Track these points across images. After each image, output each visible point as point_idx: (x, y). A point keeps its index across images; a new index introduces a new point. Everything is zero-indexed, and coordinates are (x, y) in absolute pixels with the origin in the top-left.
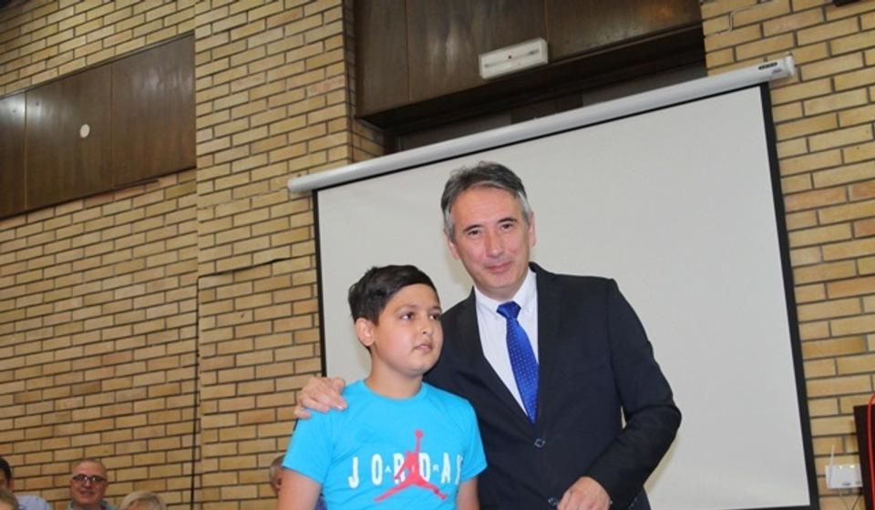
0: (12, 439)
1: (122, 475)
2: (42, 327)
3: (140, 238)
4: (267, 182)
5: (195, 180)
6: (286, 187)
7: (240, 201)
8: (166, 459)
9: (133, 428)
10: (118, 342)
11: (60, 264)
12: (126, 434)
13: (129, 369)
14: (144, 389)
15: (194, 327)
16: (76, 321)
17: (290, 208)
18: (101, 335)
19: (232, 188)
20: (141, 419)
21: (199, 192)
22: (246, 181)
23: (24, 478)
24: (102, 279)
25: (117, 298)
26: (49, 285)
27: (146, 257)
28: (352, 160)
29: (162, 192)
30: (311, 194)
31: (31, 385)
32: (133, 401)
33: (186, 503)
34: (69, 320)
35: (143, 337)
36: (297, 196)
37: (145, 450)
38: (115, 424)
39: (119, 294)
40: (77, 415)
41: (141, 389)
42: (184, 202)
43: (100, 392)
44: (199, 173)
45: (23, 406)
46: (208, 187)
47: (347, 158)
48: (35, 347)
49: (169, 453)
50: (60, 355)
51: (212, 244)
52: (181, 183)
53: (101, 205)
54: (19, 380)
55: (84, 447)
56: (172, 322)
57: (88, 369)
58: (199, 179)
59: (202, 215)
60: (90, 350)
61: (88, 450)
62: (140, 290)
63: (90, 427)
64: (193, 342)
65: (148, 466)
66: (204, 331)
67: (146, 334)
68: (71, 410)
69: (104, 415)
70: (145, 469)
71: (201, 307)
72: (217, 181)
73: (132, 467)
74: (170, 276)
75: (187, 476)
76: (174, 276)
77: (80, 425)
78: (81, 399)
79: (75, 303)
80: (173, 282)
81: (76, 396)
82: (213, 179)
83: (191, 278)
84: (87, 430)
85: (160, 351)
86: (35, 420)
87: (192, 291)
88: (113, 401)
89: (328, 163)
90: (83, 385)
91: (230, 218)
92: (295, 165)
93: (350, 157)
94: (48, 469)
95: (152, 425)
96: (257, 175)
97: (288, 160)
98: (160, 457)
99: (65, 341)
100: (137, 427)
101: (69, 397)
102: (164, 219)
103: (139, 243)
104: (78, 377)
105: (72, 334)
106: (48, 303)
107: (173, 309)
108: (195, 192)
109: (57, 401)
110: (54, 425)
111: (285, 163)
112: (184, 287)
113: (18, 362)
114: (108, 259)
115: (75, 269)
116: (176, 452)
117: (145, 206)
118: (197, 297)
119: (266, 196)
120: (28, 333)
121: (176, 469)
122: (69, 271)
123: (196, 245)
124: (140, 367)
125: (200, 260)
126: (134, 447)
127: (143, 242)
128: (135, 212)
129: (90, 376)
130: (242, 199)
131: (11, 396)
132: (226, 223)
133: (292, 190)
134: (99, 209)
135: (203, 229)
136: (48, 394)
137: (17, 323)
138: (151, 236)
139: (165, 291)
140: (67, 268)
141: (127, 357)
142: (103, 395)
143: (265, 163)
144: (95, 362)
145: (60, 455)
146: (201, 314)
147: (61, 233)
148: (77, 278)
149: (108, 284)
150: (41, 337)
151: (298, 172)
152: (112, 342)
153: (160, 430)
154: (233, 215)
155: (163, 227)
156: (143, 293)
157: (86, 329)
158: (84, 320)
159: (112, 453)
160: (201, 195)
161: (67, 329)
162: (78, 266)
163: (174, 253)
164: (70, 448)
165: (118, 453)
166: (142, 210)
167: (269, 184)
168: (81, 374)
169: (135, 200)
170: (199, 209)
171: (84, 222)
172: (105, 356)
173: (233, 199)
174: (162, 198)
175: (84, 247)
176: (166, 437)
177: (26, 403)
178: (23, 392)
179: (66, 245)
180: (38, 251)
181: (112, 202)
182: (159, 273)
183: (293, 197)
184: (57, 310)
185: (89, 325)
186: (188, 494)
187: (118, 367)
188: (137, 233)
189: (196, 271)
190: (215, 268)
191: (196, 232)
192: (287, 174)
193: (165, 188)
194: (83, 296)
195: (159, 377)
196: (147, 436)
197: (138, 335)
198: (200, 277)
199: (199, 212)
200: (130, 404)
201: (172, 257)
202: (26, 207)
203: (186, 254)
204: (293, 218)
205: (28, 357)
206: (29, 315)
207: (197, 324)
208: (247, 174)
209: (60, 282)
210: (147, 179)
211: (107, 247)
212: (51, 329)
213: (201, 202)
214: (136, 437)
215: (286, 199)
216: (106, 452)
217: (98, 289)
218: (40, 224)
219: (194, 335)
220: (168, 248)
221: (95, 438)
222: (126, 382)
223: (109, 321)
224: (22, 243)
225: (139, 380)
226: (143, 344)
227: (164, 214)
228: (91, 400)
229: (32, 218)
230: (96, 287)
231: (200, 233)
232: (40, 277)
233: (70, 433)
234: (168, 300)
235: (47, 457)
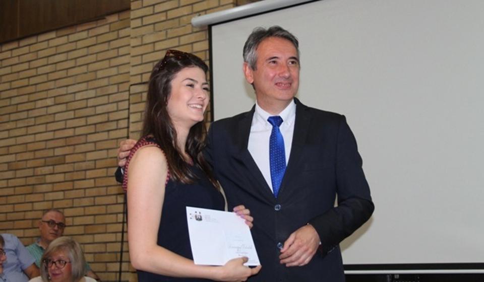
0: (6, 194)
1: (78, 221)
2: (27, 118)
3: (92, 58)
4: (178, 19)
5: (129, 18)
6: (191, 23)
7: (160, 33)
8: (106, 210)
9: (85, 189)
10: (77, 129)
11: (39, 75)
12: (81, 193)
13: (83, 148)
14: (93, 162)
15: (127, 120)
16: (50, 114)
17: (193, 38)
18: (66, 124)
19: (154, 24)
20: (91, 183)
21: (132, 27)
22: (163, 18)
23: (13, 221)
24: (67, 86)
25: (77, 99)
26: (32, 89)
27: (96, 71)
28: (236, 4)
29: (108, 26)
30: (207, 28)
31: (19, 157)
32: (86, 170)
33: (119, 242)
34: (45, 113)
35: (93, 126)
36: (198, 30)
37: (93, 204)
38: (73, 186)
39: (79, 96)
40: (49, 179)
41: (91, 162)
42: (123, 33)
43: (64, 163)
44: (132, 13)
45: (14, 172)
46: (137, 23)
47: (233, 3)
48: (23, 131)
49: (109, 207)
50: (38, 137)
51: (140, 63)
52: (121, 20)
53: (68, 35)
54: (11, 154)
55: (53, 201)
56: (113, 116)
57: (57, 147)
58: (132, 17)
59: (134, 42)
60: (59, 134)
61: (55, 203)
62: (92, 93)
63: (57, 187)
64: (126, 130)
65: (95, 215)
66: (133, 123)
67: (95, 124)
68: (45, 175)
69: (66, 180)
70: (92, 217)
71: (131, 106)
72: (144, 19)
73: (84, 215)
74: (112, 85)
75: (120, 223)
76: (115, 84)
77: (50, 186)
78: (51, 168)
79: (49, 102)
80: (114, 89)
81: (48, 166)
82: (142, 17)
83: (125, 87)
84: (55, 189)
85: (104, 136)
86: (21, 182)
87: (126, 95)
88: (72, 170)
89: (220, 6)
90: (54, 158)
91: (152, 45)
92: (197, 7)
93: (235, 2)
94: (30, 215)
95: (98, 187)
96: (171, 14)
97: (192, 4)
98: (103, 210)
99: (42, 128)
100: (88, 188)
101: (45, 166)
102: (109, 45)
103: (92, 61)
104: (50, 153)
105: (47, 123)
106: (32, 101)
107: (113, 107)
108: (129, 27)
109: (36, 169)
110: (34, 185)
111: (190, 7)
112: (121, 92)
113: (11, 141)
114: (72, 72)
115: (50, 79)
116: (113, 206)
117: (97, 36)
118: (129, 100)
119: (177, 29)
120: (18, 122)
121: (112, 218)
122: (46, 80)
123: (129, 63)
124: (91, 147)
125: (131, 74)
126: (86, 202)
127: (95, 60)
128: (90, 39)
129: (58, 152)
130: (161, 31)
131: (6, 165)
132: (149, 48)
133: (194, 25)
134: (66, 37)
135: (135, 52)
136: (31, 164)
137: (11, 115)
138: (101, 56)
139: (109, 95)
140: (44, 78)
141: (83, 139)
142: (66, 165)
143: (177, 6)
144: (61, 143)
145: (37, 206)
146: (131, 111)
147: (41, 54)
148: (51, 85)
149: (71, 89)
150: (26, 125)
151: (199, 13)
152: (73, 129)
153: (103, 191)
154: (154, 43)
155: (108, 50)
156: (94, 96)
157: (56, 120)
158: (55, 114)
159: (71, 206)
160: (133, 28)
161: (43, 120)
162: (52, 76)
163: (115, 69)
164: (44, 201)
165: (75, 205)
166: (95, 38)
167: (179, 21)
168: (52, 150)
169: (90, 31)
170: (132, 38)
171: (56, 46)
172: (67, 139)
173: (155, 31)
174: (108, 31)
175: (56, 63)
176: (107, 195)
177: (16, 170)
178: (14, 162)
179: (44, 61)
180: (26, 66)
181: (75, 33)
182: (105, 82)
183: (195, 30)
184: (37, 107)
185: (58, 117)
186: (120, 235)
187: (77, 146)
188: (91, 54)
189: (128, 81)
190: (142, 79)
191: (129, 54)
192: (191, 14)
193: (110, 23)
194: (55, 97)
195: (103, 154)
196: (94, 195)
197: (90, 125)
198: (131, 85)
199: (132, 40)
200: (83, 172)
201: (114, 71)
202: (18, 36)
203: (123, 69)
204: (195, 45)
205: (18, 138)
206: (19, 110)
207: (128, 118)
208: (165, 13)
209: (40, 87)
210: (98, 17)
211: (71, 64)
212: (33, 119)
213: (133, 33)
214: (87, 195)
215: (191, 32)
216: (67, 204)
217: (65, 93)
218: (27, 48)
219: (126, 126)
220: (111, 65)
221: (60, 195)
222: (81, 157)
223: (71, 114)
224: (16, 60)
225: (90, 156)
226: (93, 131)
227: (109, 41)
228: (59, 168)
229: (23, 43)
230: (63, 91)
231: (132, 55)
232: (27, 84)
233: (44, 191)
234: (111, 101)
235: (28, 207)
